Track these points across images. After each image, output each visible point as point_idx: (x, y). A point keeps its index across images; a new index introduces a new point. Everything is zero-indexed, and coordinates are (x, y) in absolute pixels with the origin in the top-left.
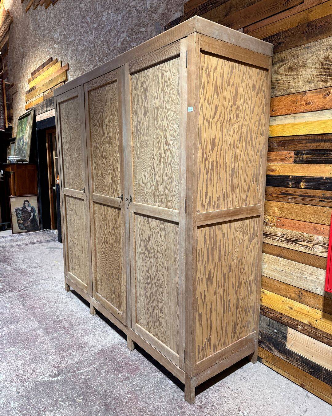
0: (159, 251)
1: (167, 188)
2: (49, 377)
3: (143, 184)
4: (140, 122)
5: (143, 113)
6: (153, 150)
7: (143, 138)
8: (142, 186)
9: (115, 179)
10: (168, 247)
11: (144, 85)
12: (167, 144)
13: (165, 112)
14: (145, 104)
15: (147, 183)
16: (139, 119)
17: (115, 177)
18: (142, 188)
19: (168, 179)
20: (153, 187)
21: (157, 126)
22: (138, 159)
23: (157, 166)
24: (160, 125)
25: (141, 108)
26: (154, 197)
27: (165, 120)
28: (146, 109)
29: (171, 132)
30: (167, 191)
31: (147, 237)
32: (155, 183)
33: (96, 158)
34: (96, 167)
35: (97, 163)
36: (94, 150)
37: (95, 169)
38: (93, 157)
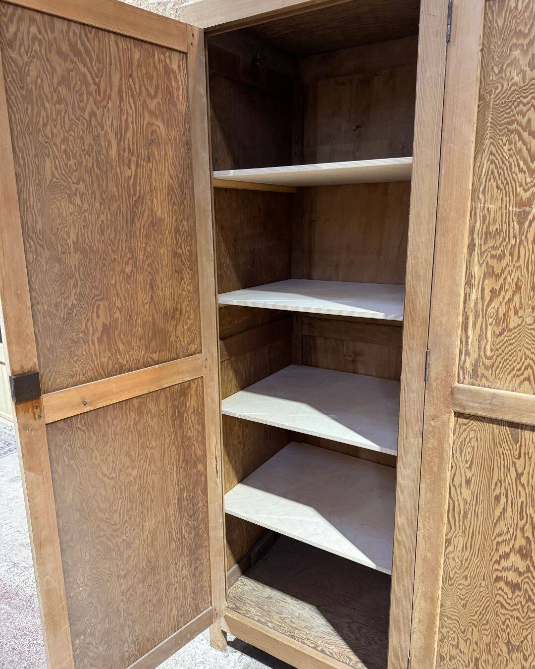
33: (508, 257)
34: (494, 293)
35: (512, 279)
36: (493, 228)
37: (491, 301)
38: (482, 254)
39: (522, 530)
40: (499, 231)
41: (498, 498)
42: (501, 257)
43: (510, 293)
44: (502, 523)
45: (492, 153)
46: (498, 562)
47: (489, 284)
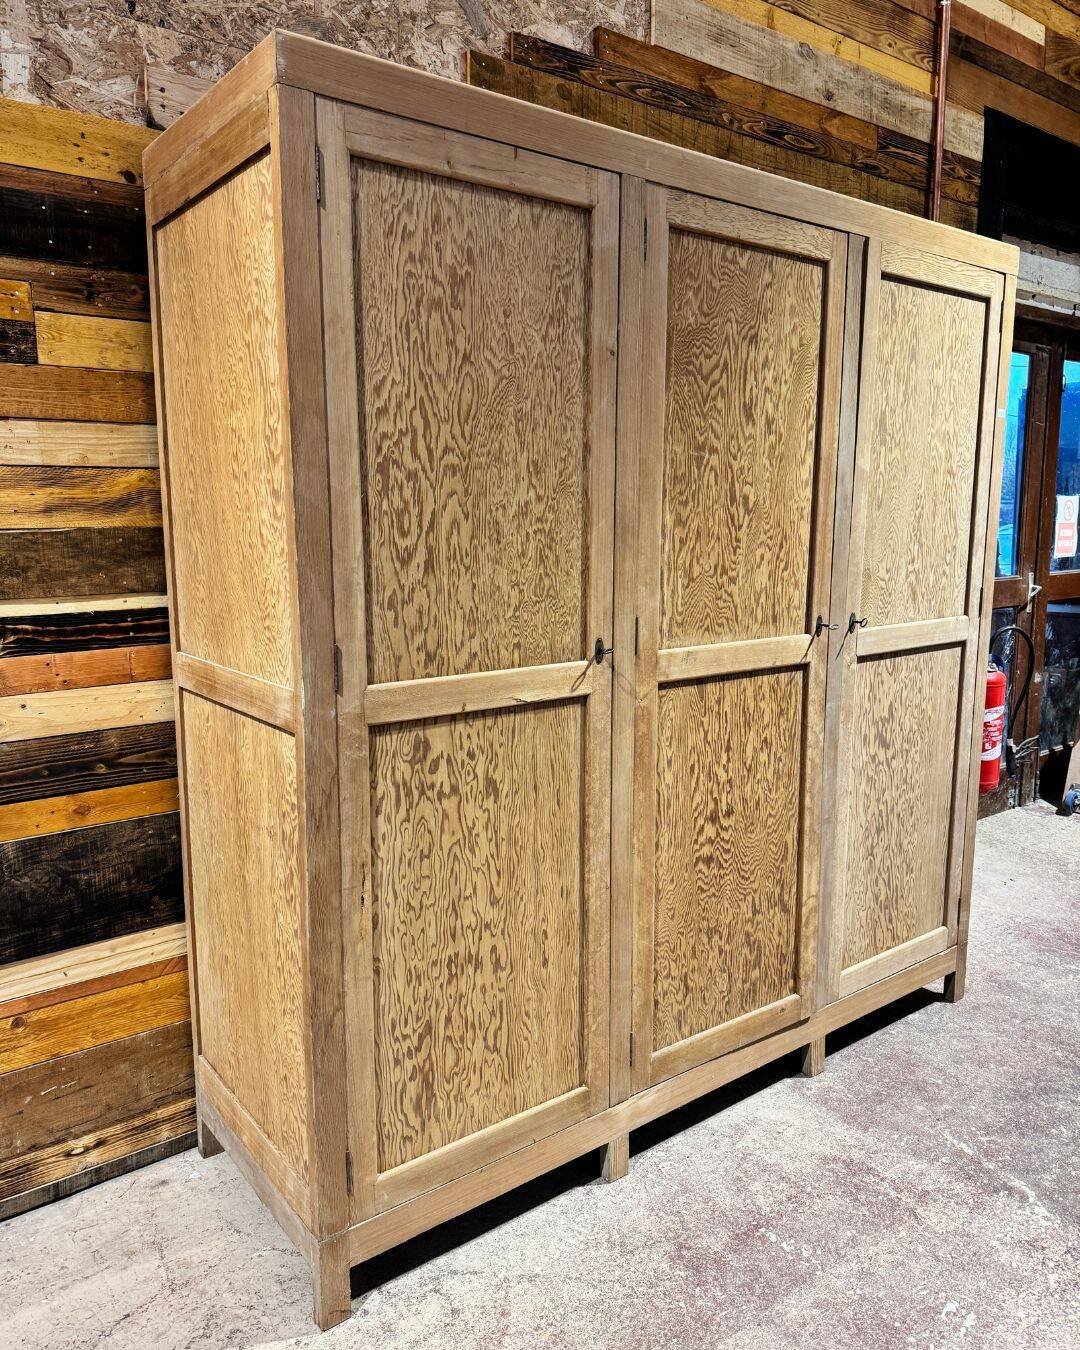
0: (915, 727)
1: (944, 573)
2: (1031, 1204)
3: (888, 571)
4: (893, 411)
5: (902, 388)
6: (920, 487)
7: (896, 453)
8: (883, 580)
9: (786, 573)
10: (934, 709)
11: (912, 322)
12: (951, 473)
13: (951, 403)
14: (908, 368)
15: (898, 569)
16: (890, 401)
17: (786, 569)
18: (883, 584)
19: (947, 551)
20: (913, 577)
21: (933, 430)
22: (879, 507)
23: (925, 523)
24: (940, 429)
25: (897, 375)
26: (914, 599)
27: (951, 420)
28: (912, 383)
29: (960, 450)
30: (944, 580)
31: (886, 708)
32: (917, 565)
33: (691, 504)
34: (683, 542)
35: (694, 526)
36: (679, 473)
37: (680, 550)
38: (672, 500)
39: (712, 793)
40: (683, 475)
41: (692, 767)
42: (686, 503)
43: (693, 541)
44: (697, 794)
45: (676, 393)
46: (696, 841)
47: (679, 533)
